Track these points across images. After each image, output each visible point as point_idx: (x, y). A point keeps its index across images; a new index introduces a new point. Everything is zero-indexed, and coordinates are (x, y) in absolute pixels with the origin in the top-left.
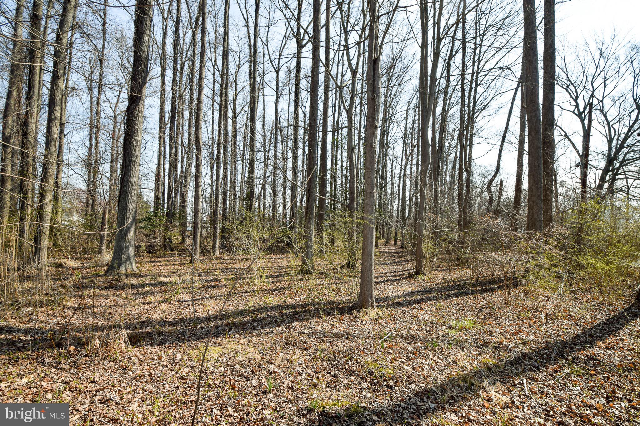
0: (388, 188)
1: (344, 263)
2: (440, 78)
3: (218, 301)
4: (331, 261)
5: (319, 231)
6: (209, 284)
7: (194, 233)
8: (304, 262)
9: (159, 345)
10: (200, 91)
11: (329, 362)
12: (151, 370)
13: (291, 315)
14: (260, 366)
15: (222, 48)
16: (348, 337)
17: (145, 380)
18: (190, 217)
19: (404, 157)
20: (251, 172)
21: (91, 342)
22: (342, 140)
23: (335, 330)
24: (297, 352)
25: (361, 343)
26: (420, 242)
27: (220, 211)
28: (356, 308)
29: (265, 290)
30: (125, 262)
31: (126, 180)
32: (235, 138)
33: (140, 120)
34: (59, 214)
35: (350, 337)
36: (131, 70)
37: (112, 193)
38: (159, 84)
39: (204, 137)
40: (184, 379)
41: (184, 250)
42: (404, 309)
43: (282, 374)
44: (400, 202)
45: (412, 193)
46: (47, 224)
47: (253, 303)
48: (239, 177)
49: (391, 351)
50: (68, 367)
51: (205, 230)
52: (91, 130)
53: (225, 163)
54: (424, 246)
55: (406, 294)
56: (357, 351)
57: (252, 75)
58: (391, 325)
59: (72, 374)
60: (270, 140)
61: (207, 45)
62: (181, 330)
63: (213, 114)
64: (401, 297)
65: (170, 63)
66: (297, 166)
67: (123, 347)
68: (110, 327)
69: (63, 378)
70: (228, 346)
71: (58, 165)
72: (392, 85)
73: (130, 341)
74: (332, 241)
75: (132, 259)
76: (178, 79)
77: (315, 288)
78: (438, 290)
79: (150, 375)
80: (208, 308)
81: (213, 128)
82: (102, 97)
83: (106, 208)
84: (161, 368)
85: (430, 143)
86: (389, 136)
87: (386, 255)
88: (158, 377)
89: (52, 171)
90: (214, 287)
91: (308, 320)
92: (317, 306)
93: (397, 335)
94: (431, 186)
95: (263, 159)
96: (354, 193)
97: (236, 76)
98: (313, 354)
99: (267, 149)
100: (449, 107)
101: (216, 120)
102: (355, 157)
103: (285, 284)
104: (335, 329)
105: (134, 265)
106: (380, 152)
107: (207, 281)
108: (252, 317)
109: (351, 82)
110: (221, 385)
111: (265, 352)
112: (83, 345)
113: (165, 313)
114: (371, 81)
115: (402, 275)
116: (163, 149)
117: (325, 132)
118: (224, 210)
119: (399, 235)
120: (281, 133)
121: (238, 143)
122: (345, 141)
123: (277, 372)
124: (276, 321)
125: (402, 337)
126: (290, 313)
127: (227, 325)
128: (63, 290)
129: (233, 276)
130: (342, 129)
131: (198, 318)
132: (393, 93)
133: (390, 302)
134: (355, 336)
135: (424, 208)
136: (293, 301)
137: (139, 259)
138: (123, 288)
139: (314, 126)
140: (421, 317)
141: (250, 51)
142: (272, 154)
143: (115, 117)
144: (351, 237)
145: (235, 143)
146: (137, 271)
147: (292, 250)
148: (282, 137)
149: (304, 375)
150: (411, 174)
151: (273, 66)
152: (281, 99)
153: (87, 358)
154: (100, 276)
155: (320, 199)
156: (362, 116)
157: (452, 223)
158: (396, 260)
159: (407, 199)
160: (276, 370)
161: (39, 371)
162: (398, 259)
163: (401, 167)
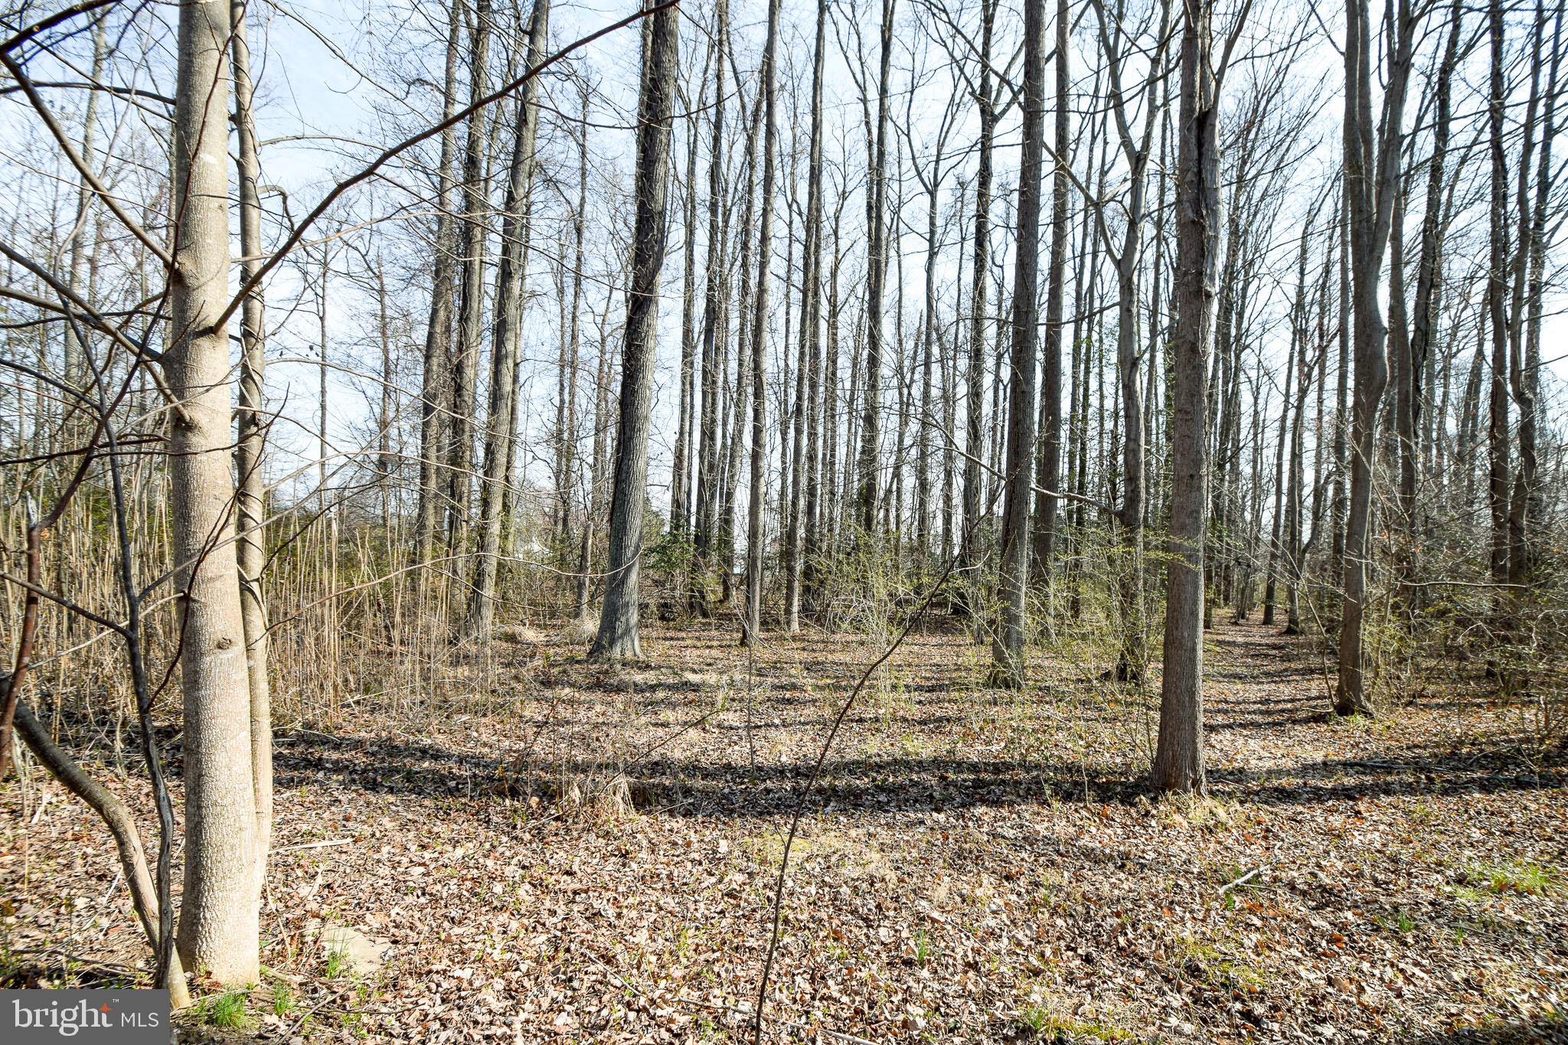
0: (1242, 461)
1: (1111, 666)
2: (1415, 133)
3: (799, 734)
4: (1075, 659)
5: (1039, 579)
6: (780, 694)
7: (748, 580)
8: (999, 657)
9: (684, 816)
10: (763, 266)
11: (1070, 922)
12: (672, 867)
13: (967, 788)
14: (897, 899)
15: (808, 160)
16: (1123, 866)
17: (659, 885)
18: (740, 544)
19: (1295, 370)
20: (870, 440)
21: (567, 792)
22: (1101, 340)
23: (1085, 841)
24: (985, 882)
25: (1162, 885)
26: (1354, 617)
27: (801, 532)
28: (1146, 791)
29: (904, 720)
30: (622, 637)
31: (625, 468)
32: (834, 362)
33: (651, 343)
34: (511, 537)
35: (1129, 865)
36: (630, 241)
37: (599, 495)
38: (682, 263)
39: (769, 365)
40: (735, 898)
41: (729, 617)
42: (1300, 808)
43: (949, 927)
44: (1284, 500)
45: (1324, 473)
46: (493, 557)
47: (874, 747)
48: (841, 452)
49: (1258, 923)
50: (527, 837)
51: (768, 573)
52: (562, 372)
53: (813, 420)
54: (1367, 632)
55: (1305, 768)
56: (1151, 907)
57: (874, 211)
58: (1257, 849)
59: (534, 851)
60: (914, 359)
61: (776, 162)
62: (727, 791)
63: (788, 313)
64: (1288, 773)
65: (703, 215)
66: (979, 417)
67: (621, 810)
68: (600, 766)
69: (520, 857)
70: (823, 839)
71: (511, 443)
72: (1253, 172)
73: (633, 799)
74: (1075, 606)
75: (633, 631)
76: (719, 247)
77: (1029, 725)
78: (1418, 766)
79: (670, 877)
80: (780, 747)
81: (787, 347)
82: (582, 304)
83: (588, 526)
84: (689, 865)
85: (1385, 323)
86: (1247, 315)
87: (1237, 651)
88: (685, 884)
89: (501, 459)
90: (789, 702)
91: (1011, 804)
92: (1035, 773)
93: (1275, 879)
94: (1389, 449)
95: (897, 407)
96: (1138, 478)
97: (837, 219)
98: (1027, 891)
99: (907, 381)
100: (1448, 209)
101: (795, 326)
102: (1141, 381)
103: (951, 710)
104: (1087, 837)
105: (637, 643)
106: (1216, 362)
107: (775, 687)
108: (874, 780)
109: (1129, 184)
110: (811, 925)
111: (906, 868)
112: (553, 797)
113: (695, 750)
114: (1190, 176)
115: (1290, 711)
116: (688, 399)
117: (1054, 325)
118: (810, 529)
119: (1281, 595)
120: (940, 339)
121: (839, 374)
122: (1111, 344)
123: (938, 921)
124: (931, 796)
125: (1292, 887)
126: (965, 780)
127: (820, 791)
128: (519, 687)
129: (828, 681)
130: (1102, 311)
131: (760, 769)
132: (1257, 195)
133: (1254, 785)
134: (1143, 866)
135: (1369, 518)
136: (974, 753)
137: (645, 632)
138: (619, 689)
139: (1027, 313)
140: (1357, 840)
141: (870, 155)
142: (917, 391)
143: (603, 340)
144: (1129, 596)
145: (834, 374)
146: (642, 657)
147: (969, 627)
148: (942, 349)
149: (1005, 941)
150: (1320, 418)
151: (922, 180)
152: (939, 259)
153: (559, 824)
154: (578, 662)
155: (1041, 498)
156: (1162, 268)
157: (1467, 561)
158: (1272, 668)
159: (1308, 490)
160: (935, 915)
161: (482, 838)
162: (1280, 666)
163: (1287, 401)
